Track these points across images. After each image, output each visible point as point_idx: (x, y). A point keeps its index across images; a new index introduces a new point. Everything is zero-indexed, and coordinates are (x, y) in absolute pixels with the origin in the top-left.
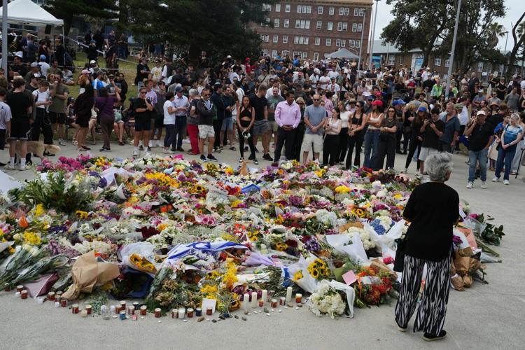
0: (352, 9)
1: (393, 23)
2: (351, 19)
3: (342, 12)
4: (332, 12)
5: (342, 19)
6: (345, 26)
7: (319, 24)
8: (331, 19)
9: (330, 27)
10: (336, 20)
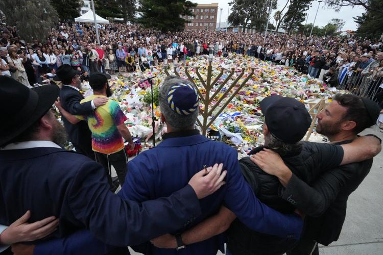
0: (210, 9)
1: (232, 14)
2: (209, 14)
3: (206, 11)
4: (202, 11)
5: (206, 14)
6: (208, 17)
7: (197, 17)
8: (202, 14)
9: (202, 18)
10: (204, 14)
